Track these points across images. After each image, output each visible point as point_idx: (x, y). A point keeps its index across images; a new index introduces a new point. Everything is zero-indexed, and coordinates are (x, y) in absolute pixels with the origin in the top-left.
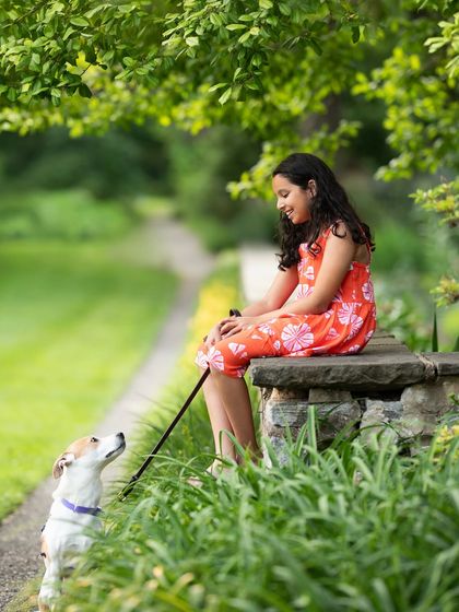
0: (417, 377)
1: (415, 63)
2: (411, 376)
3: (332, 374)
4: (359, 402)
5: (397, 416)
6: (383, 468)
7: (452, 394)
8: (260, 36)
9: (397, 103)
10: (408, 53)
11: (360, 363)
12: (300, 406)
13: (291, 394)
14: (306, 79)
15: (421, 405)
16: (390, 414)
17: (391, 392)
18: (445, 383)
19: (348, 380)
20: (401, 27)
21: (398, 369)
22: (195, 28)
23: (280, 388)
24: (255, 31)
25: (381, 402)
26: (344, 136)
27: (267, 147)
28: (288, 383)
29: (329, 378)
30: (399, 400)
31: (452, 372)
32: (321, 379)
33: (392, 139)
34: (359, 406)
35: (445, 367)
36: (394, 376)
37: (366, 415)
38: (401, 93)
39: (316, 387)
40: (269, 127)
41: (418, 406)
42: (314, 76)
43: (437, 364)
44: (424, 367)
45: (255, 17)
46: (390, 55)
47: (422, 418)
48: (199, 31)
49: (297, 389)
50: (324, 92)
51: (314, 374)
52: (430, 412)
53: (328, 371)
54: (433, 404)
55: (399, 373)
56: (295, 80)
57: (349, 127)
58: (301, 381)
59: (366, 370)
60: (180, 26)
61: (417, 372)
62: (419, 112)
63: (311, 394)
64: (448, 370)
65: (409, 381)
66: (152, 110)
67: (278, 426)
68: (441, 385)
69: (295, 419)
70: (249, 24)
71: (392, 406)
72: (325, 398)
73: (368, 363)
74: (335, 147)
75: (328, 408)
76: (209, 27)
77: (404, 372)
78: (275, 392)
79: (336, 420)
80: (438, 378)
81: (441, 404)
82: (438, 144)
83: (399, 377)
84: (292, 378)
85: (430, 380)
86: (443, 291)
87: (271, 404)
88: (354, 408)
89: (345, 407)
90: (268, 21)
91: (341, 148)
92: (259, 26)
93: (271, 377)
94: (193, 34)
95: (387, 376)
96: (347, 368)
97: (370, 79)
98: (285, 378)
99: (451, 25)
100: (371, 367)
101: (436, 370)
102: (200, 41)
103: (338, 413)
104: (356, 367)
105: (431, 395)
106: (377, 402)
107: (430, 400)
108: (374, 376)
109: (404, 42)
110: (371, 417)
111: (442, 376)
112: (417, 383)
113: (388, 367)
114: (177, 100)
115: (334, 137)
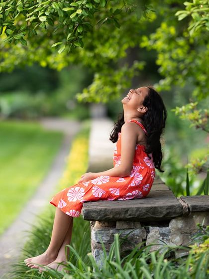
0: (178, 213)
1: (173, 30)
2: (175, 213)
3: (129, 212)
4: (145, 228)
5: (167, 236)
6: (160, 274)
7: (198, 224)
8: (82, 15)
9: (164, 51)
10: (169, 25)
11: (145, 206)
12: (111, 231)
13: (106, 224)
14: (116, 40)
15: (180, 229)
16: (163, 235)
17: (163, 222)
18: (194, 216)
19: (139, 216)
20: (165, 12)
21: (167, 209)
22: (45, 11)
23: (100, 221)
24: (79, 12)
25: (158, 228)
26: (137, 70)
27: (97, 76)
28: (104, 218)
29: (128, 215)
30: (168, 226)
31: (198, 210)
32: (123, 215)
33: (161, 70)
34: (145, 231)
35: (194, 207)
36: (165, 213)
37: (149, 235)
38: (166, 47)
39: (120, 220)
40: (98, 66)
41: (179, 229)
42: (121, 39)
43: (190, 205)
44: (182, 207)
45: (80, 4)
46: (159, 26)
47: (182, 236)
48: (47, 13)
49: (110, 221)
50: (126, 46)
51: (119, 212)
52: (186, 233)
53: (127, 211)
54: (188, 228)
55: (168, 211)
56: (111, 41)
57: (139, 65)
58: (111, 217)
59: (149, 210)
60: (36, 10)
61: (178, 210)
62: (174, 56)
63: (118, 224)
64: (195, 208)
65: (174, 216)
66: (36, 58)
67: (99, 243)
68: (192, 217)
69: (109, 238)
70: (76, 8)
71: (164, 230)
72: (126, 226)
73: (149, 206)
74: (132, 75)
75: (127, 232)
76: (52, 11)
77: (170, 210)
78: (97, 223)
79: (132, 239)
80: (190, 213)
81: (192, 228)
82: (185, 73)
83: (168, 214)
84: (106, 215)
85: (186, 215)
86: (192, 166)
87: (94, 230)
88: (143, 231)
89: (137, 231)
90: (87, 6)
91: (135, 77)
92: (82, 9)
93: (94, 215)
94: (44, 15)
95: (161, 213)
96: (138, 209)
97: (149, 39)
98: (102, 215)
99: (191, 4)
100: (151, 208)
101: (189, 209)
102: (47, 19)
103: (133, 235)
104: (143, 208)
105: (186, 223)
106: (155, 227)
107: (186, 226)
108: (154, 213)
109: (167, 20)
110: (152, 236)
111: (192, 212)
112: (178, 217)
113: (161, 208)
114: (49, 53)
115: (131, 70)
